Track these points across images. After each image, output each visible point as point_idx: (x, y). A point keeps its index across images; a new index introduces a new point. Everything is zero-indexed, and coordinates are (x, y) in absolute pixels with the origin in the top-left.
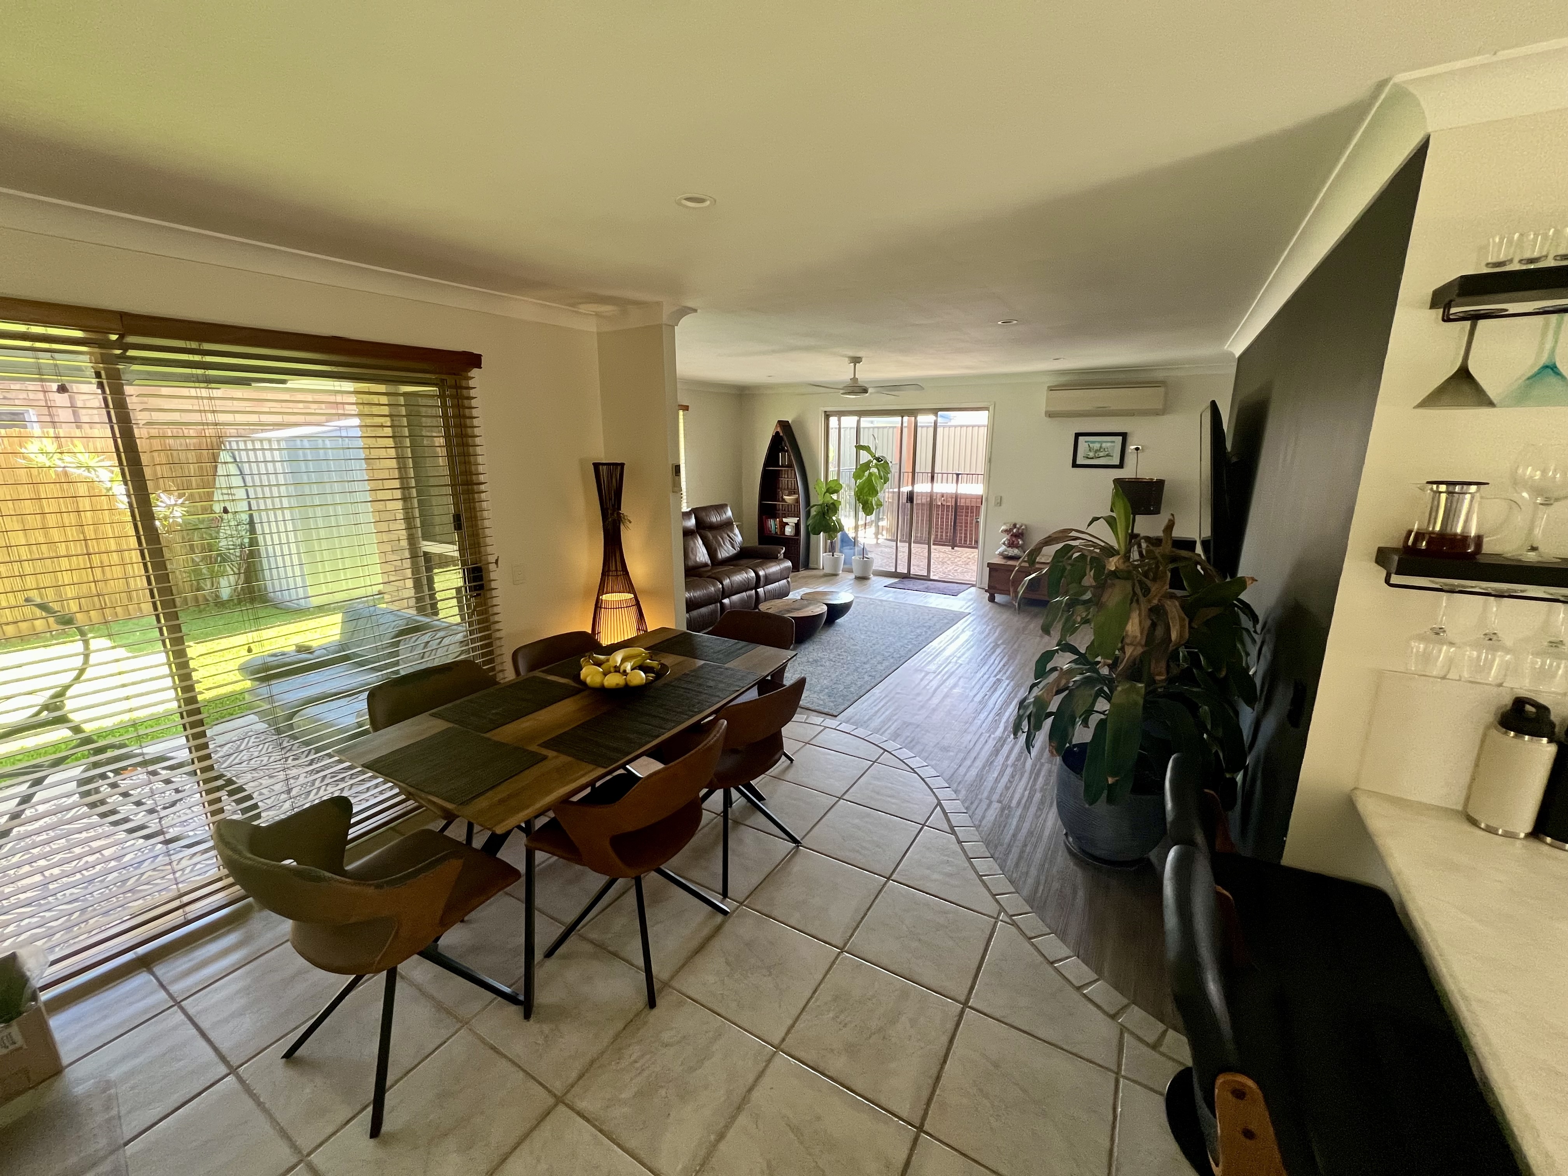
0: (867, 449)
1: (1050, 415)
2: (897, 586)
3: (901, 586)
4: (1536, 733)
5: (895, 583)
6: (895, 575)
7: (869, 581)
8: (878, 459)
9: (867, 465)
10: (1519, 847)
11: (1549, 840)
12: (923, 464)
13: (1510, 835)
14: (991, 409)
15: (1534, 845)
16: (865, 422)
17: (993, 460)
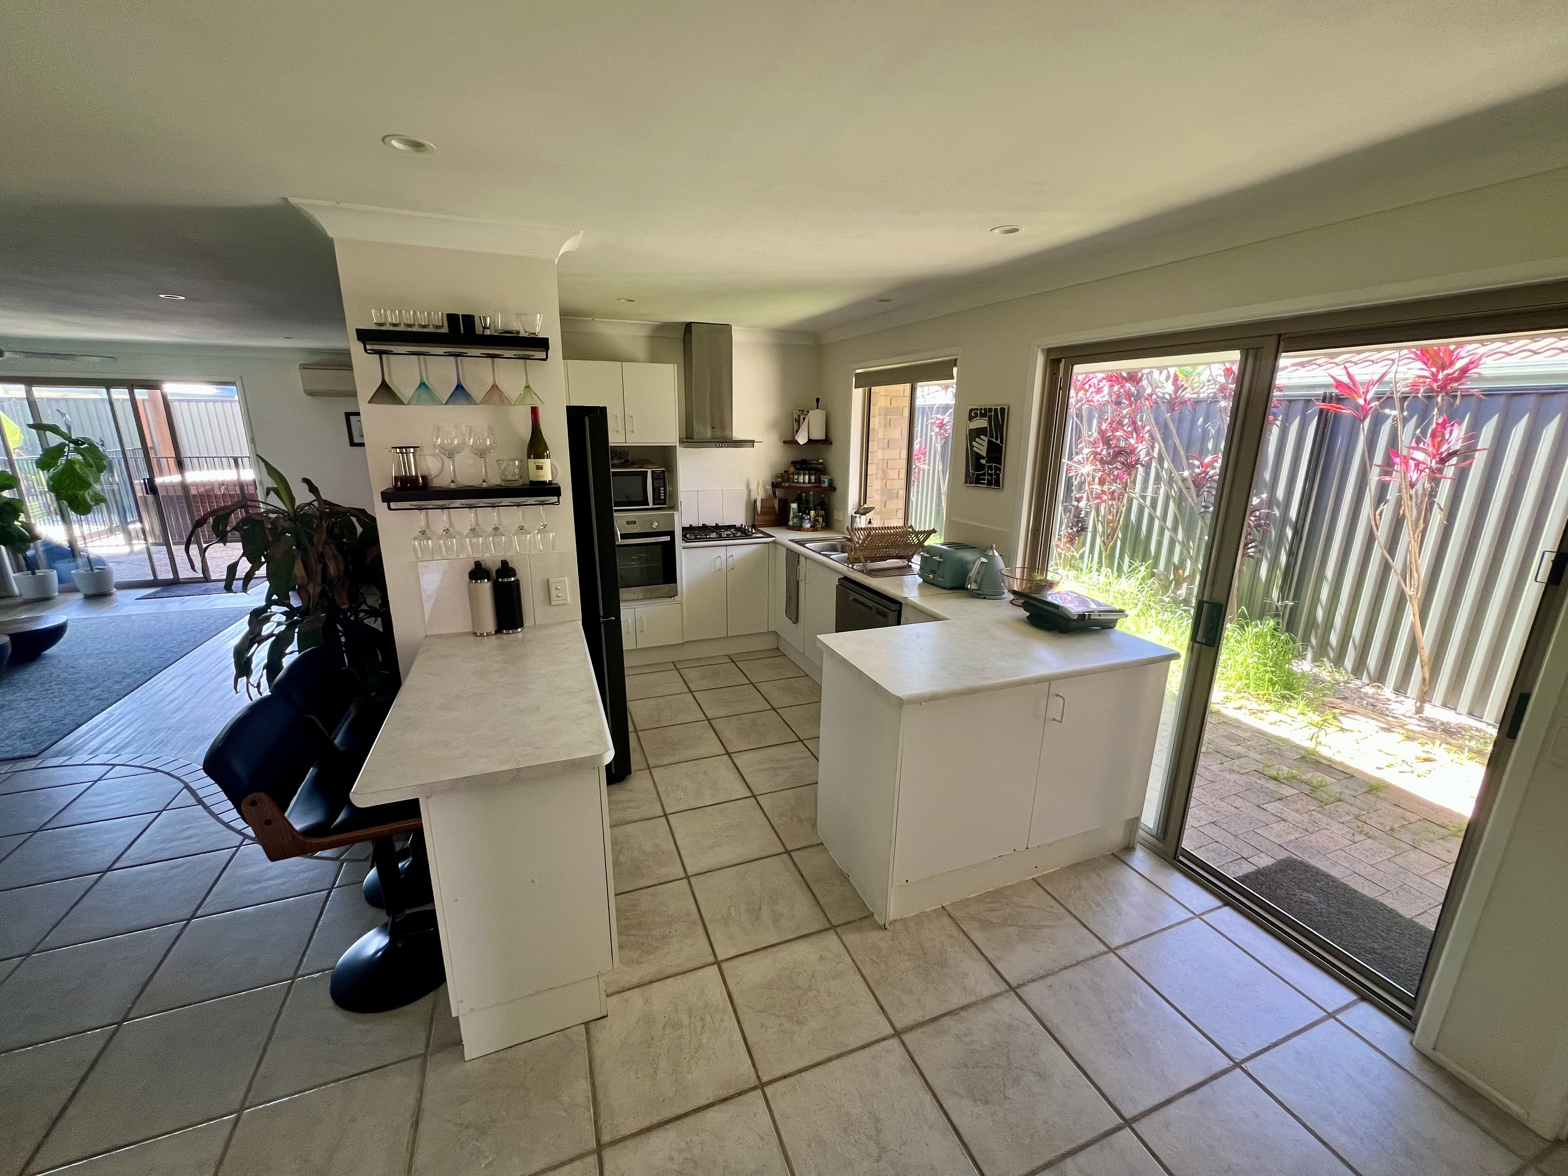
0: (55, 429)
1: (311, 393)
2: (158, 595)
3: (165, 594)
4: (482, 578)
5: (156, 592)
6: (155, 583)
7: (114, 597)
8: (76, 442)
9: (59, 450)
10: (494, 641)
11: (505, 631)
12: (162, 448)
13: (488, 635)
14: (238, 383)
15: (499, 636)
16: (40, 392)
17: (256, 440)
